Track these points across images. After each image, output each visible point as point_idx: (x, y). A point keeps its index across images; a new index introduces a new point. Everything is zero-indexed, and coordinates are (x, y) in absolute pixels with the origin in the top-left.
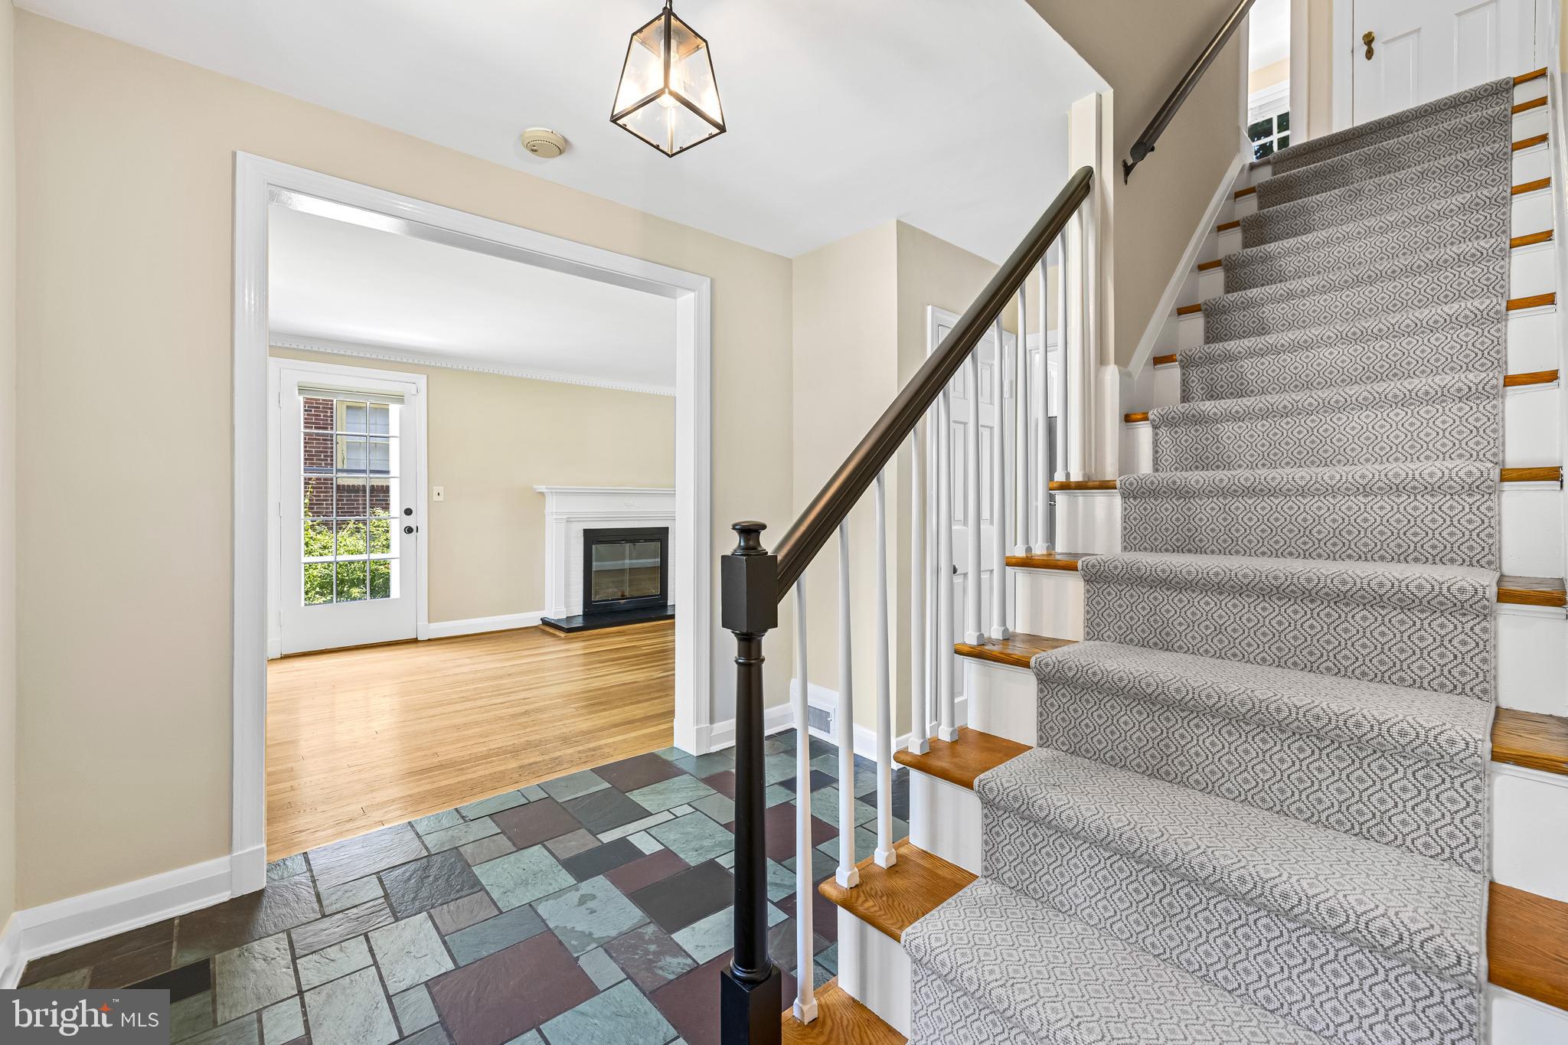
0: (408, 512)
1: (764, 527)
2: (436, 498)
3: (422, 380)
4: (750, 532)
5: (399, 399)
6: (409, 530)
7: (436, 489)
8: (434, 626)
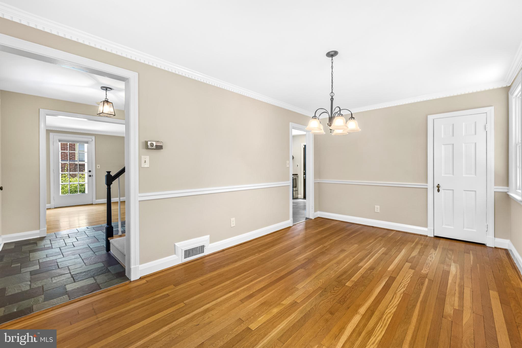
0: (90, 171)
1: (111, 172)
2: (98, 168)
3: (93, 138)
4: (109, 172)
5: (87, 142)
6: (90, 176)
7: (98, 165)
8: (97, 200)
